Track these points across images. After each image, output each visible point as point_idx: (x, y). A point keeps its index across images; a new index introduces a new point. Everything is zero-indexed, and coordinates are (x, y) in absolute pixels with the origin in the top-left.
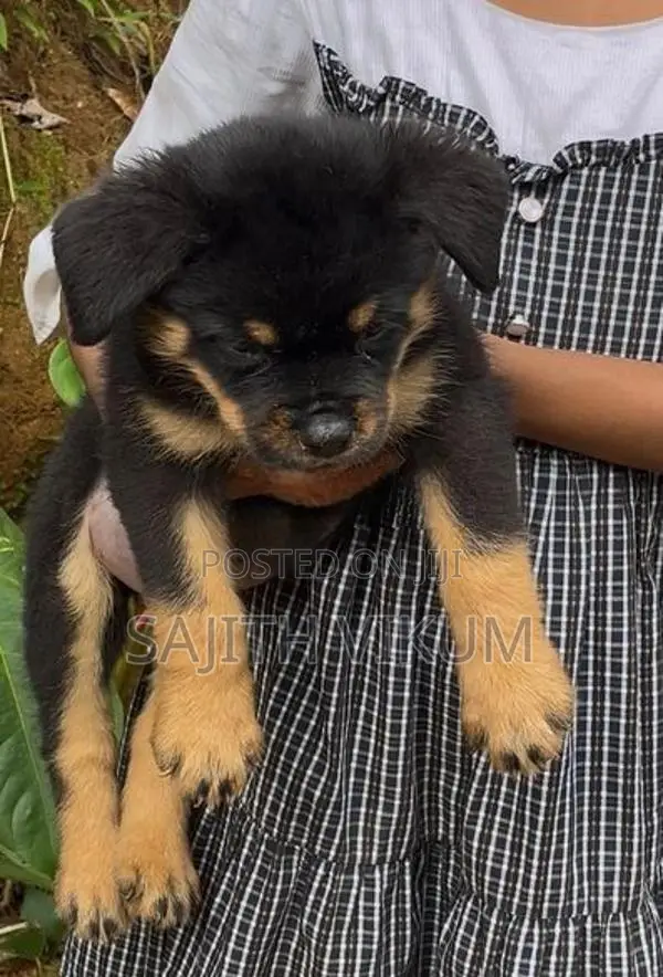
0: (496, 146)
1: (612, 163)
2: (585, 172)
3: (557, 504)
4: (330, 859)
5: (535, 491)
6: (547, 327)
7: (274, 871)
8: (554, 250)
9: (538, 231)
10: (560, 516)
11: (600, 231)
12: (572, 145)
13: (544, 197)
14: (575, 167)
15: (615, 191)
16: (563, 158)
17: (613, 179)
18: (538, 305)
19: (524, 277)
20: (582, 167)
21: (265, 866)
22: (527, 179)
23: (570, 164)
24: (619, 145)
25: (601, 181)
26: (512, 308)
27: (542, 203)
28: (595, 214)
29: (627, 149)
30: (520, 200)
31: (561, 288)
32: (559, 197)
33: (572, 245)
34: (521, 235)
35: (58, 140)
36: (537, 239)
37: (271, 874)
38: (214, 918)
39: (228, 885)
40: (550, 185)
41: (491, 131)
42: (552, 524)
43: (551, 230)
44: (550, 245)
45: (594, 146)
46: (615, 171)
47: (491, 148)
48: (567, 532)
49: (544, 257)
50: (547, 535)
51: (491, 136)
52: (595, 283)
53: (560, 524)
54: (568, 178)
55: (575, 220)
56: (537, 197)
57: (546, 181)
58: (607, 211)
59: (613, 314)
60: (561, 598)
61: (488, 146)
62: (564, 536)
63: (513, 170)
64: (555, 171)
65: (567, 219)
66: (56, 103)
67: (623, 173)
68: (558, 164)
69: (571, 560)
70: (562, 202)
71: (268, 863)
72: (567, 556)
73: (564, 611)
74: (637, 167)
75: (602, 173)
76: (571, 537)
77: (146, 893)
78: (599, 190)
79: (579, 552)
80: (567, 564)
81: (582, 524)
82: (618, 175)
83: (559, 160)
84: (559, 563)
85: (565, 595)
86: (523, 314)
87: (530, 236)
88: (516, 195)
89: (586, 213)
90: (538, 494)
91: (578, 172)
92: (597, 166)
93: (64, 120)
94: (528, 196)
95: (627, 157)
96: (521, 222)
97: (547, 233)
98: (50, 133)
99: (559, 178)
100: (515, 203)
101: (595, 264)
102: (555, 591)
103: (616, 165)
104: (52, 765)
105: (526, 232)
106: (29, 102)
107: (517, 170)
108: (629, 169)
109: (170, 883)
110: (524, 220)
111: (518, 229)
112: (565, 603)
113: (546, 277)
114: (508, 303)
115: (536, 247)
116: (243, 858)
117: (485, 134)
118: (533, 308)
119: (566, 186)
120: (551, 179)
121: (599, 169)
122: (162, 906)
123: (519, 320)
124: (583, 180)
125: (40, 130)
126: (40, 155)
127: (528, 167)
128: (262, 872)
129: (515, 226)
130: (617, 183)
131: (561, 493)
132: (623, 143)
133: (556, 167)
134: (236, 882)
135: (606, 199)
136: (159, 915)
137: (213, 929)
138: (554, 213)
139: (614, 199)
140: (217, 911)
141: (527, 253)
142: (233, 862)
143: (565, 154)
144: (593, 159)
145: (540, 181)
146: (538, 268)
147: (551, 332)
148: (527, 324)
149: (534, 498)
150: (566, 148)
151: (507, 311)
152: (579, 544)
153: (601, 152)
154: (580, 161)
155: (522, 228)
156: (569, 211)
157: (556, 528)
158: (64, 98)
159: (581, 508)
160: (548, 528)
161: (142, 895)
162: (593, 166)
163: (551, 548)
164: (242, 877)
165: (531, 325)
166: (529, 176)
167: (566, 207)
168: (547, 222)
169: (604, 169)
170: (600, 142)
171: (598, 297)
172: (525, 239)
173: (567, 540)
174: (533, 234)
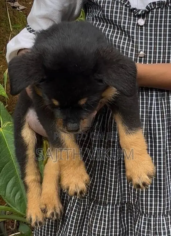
0: (130, 5)
1: (162, 7)
2: (155, 10)
3: (156, 101)
4: (95, 200)
5: (150, 98)
6: (149, 54)
7: (80, 203)
8: (149, 32)
9: (144, 28)
10: (157, 104)
11: (160, 26)
12: (151, 3)
13: (144, 18)
14: (152, 9)
15: (164, 15)
16: (148, 7)
17: (163, 11)
18: (146, 48)
19: (141, 41)
20: (154, 9)
21: (78, 202)
22: (139, 14)
23: (151, 8)
24: (163, 2)
25: (159, 12)
26: (139, 50)
27: (144, 20)
28: (159, 21)
29: (165, 3)
30: (138, 20)
31: (152, 43)
32: (148, 18)
33: (153, 31)
34: (139, 29)
35: (24, 13)
36: (144, 30)
37: (80, 204)
38: (66, 216)
39: (69, 207)
40: (146, 15)
41: (128, 1)
42: (155, 107)
43: (147, 27)
44: (147, 31)
45: (157, 3)
46: (163, 9)
47: (129, 6)
48: (160, 108)
49: (146, 35)
50: (154, 110)
51: (129, 3)
52: (161, 41)
53: (158, 106)
54: (150, 12)
55: (154, 24)
56: (142, 18)
57: (145, 14)
58: (162, 20)
59: (167, 49)
60: (160, 126)
61: (128, 5)
62: (159, 109)
63: (135, 12)
64: (147, 11)
65: (151, 24)
66: (23, 3)
67: (165, 9)
68: (147, 9)
69: (161, 116)
70: (149, 19)
71: (79, 201)
72: (160, 115)
73: (161, 129)
74: (169, 7)
75: (159, 10)
76: (161, 110)
77: (48, 211)
78: (159, 15)
79: (163, 113)
80: (160, 117)
81: (164, 106)
82: (164, 10)
83: (147, 7)
84: (158, 117)
85: (161, 125)
86: (142, 51)
87: (142, 29)
88: (137, 18)
89: (156, 22)
90: (151, 99)
91: (153, 10)
92: (158, 8)
93: (26, 8)
94: (140, 18)
95: (166, 5)
96: (139, 26)
97: (146, 28)
98: (22, 11)
99: (148, 13)
100: (137, 21)
101: (160, 35)
102: (158, 124)
103: (163, 7)
104: (24, 181)
105: (140, 28)
106: (15, 3)
107: (136, 12)
108: (166, 8)
109: (55, 208)
110: (140, 25)
111: (138, 28)
112: (161, 127)
113: (147, 40)
114: (138, 48)
115: (144, 32)
116: (72, 200)
117: (127, 2)
118: (145, 49)
119: (150, 15)
120: (146, 13)
121: (159, 9)
122: (52, 214)
123: (142, 53)
124: (155, 13)
125: (19, 11)
126: (19, 18)
127: (139, 10)
128: (77, 203)
129: (138, 27)
130: (164, 12)
131: (157, 98)
132: (164, 1)
133: (146, 10)
134: (71, 206)
135: (161, 17)
136: (52, 217)
137: (66, 219)
138: (148, 22)
139: (163, 17)
140: (67, 214)
141: (142, 34)
142: (70, 201)
143: (149, 6)
144: (157, 6)
145: (143, 14)
146: (145, 38)
147: (150, 55)
148: (144, 53)
149: (149, 100)
150: (149, 4)
151: (138, 51)
152: (163, 111)
153: (159, 5)
154: (153, 7)
155: (140, 27)
156: (151, 21)
157: (156, 107)
158: (26, 1)
159: (163, 102)
160: (154, 108)
161: (47, 211)
162: (157, 8)
163: (156, 113)
164: (72, 205)
165: (145, 54)
166: (140, 13)
167: (151, 20)
168: (146, 25)
169: (160, 9)
170: (158, 2)
171: (162, 44)
172: (141, 30)
173: (160, 110)
174: (143, 29)
